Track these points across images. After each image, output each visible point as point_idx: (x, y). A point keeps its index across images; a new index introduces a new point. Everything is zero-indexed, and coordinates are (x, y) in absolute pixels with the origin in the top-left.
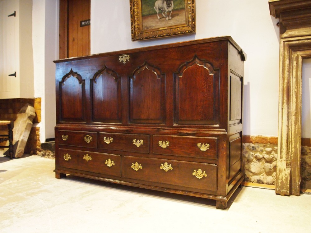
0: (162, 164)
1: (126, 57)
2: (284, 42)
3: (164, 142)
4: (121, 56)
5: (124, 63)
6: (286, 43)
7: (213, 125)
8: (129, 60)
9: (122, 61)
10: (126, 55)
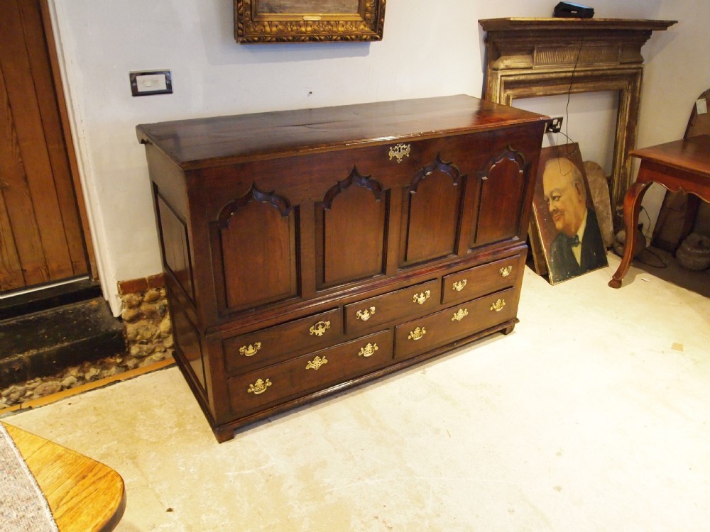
0: (455, 314)
1: (403, 149)
2: (501, 76)
3: (460, 283)
4: (393, 147)
5: (399, 161)
6: (503, 78)
7: (511, 238)
8: (408, 156)
9: (395, 158)
10: (404, 146)
